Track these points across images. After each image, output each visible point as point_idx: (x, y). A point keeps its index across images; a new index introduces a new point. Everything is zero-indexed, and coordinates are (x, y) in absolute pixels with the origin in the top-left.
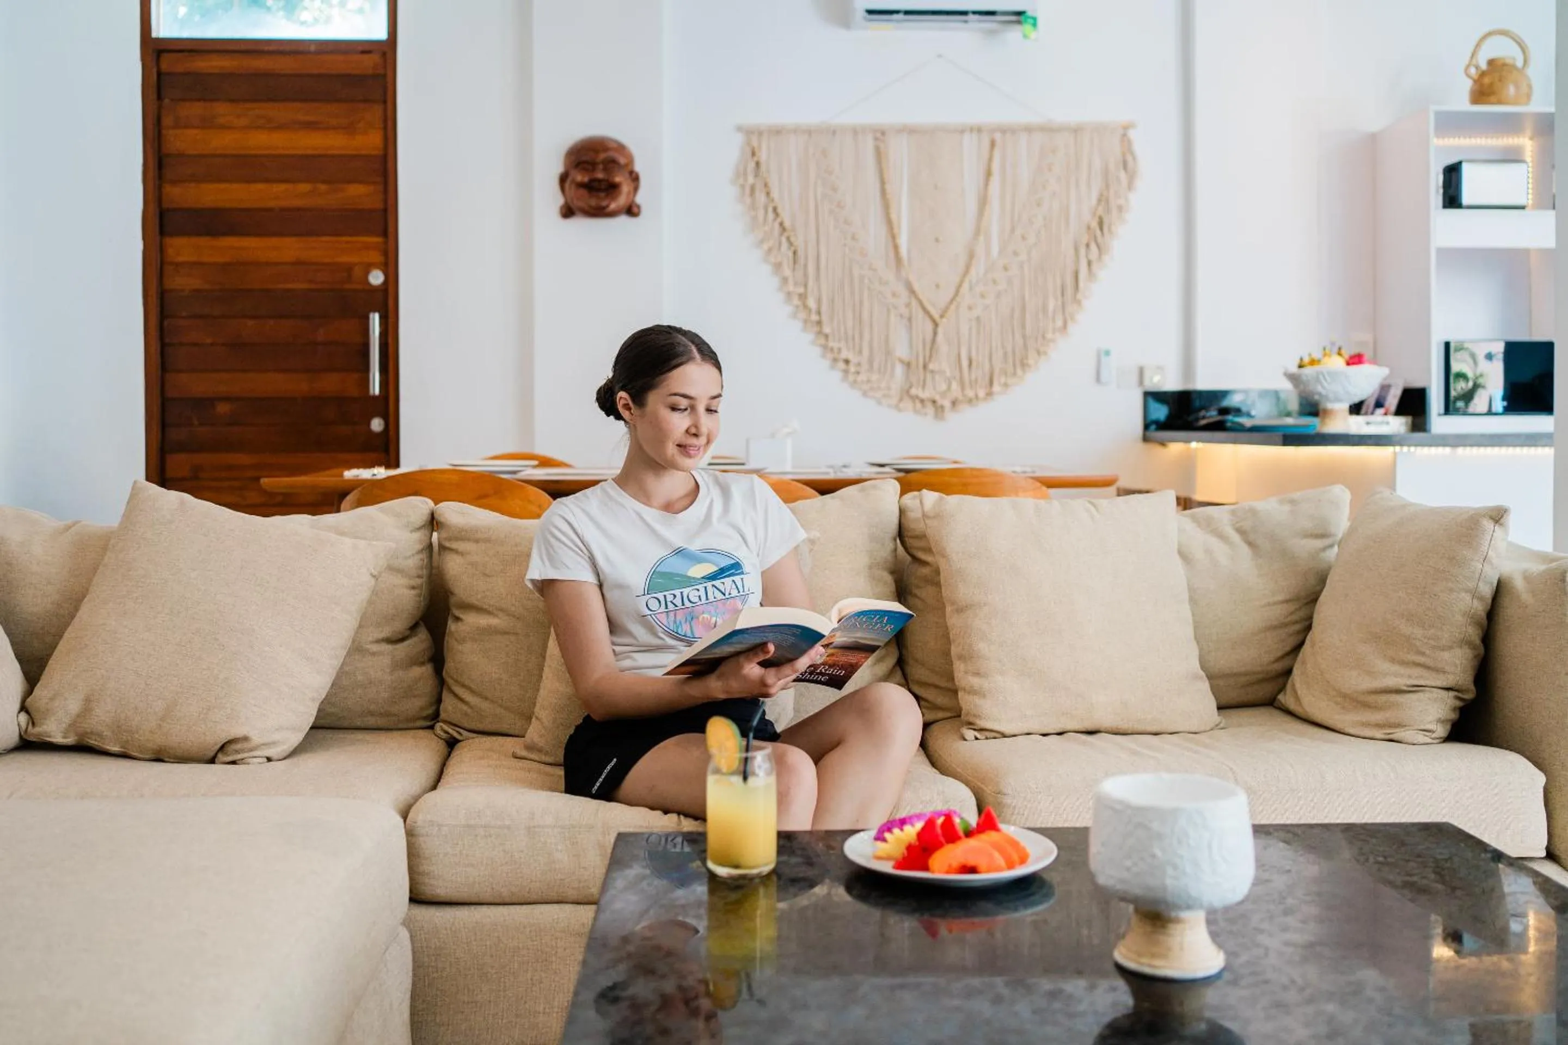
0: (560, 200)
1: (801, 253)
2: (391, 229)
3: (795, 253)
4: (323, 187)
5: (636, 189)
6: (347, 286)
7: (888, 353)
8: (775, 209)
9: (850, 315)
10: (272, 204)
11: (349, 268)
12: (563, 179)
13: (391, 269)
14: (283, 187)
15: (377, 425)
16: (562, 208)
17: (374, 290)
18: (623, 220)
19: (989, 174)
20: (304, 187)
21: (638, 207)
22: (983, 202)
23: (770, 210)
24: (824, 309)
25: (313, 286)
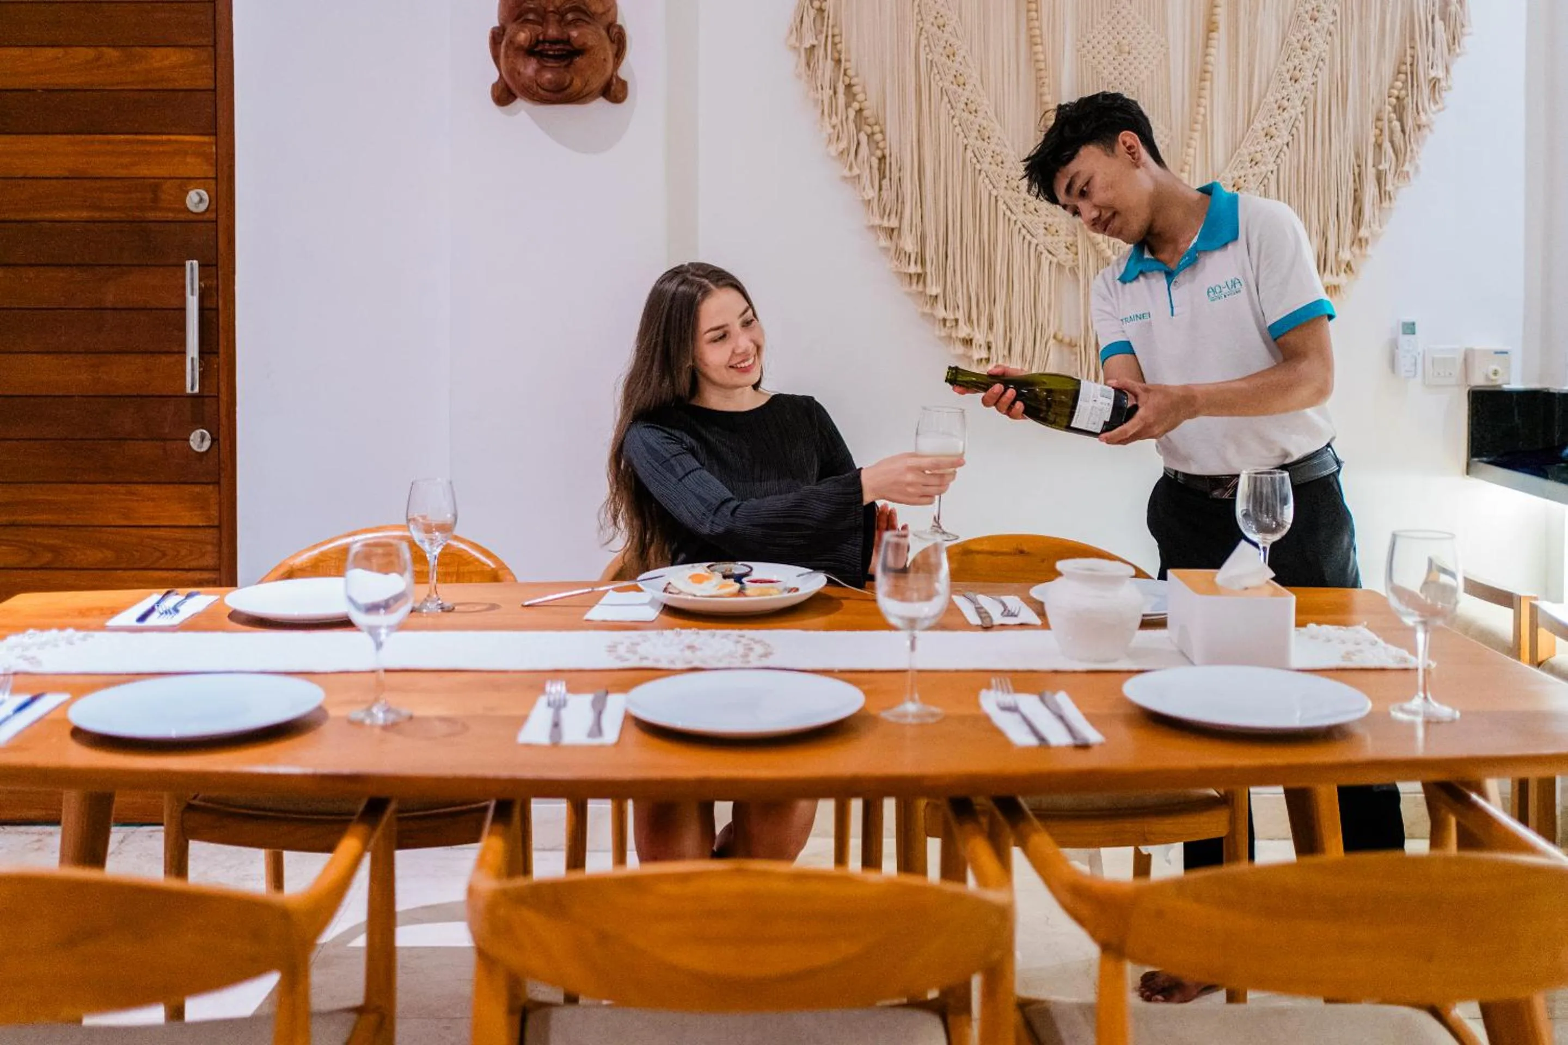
0: (493, 74)
1: (892, 160)
2: (221, 121)
3: (882, 159)
4: (112, 54)
5: (619, 54)
6: (151, 215)
7: (1038, 328)
8: (849, 87)
9: (974, 266)
10: (30, 82)
11: (155, 186)
12: (497, 37)
13: (223, 186)
14: (50, 52)
15: (199, 441)
16: (495, 87)
17: (195, 220)
18: (600, 105)
19: (1211, 28)
20: (84, 54)
21: (624, 84)
22: (1202, 74)
23: (841, 89)
24: (930, 253)
25: (96, 215)
